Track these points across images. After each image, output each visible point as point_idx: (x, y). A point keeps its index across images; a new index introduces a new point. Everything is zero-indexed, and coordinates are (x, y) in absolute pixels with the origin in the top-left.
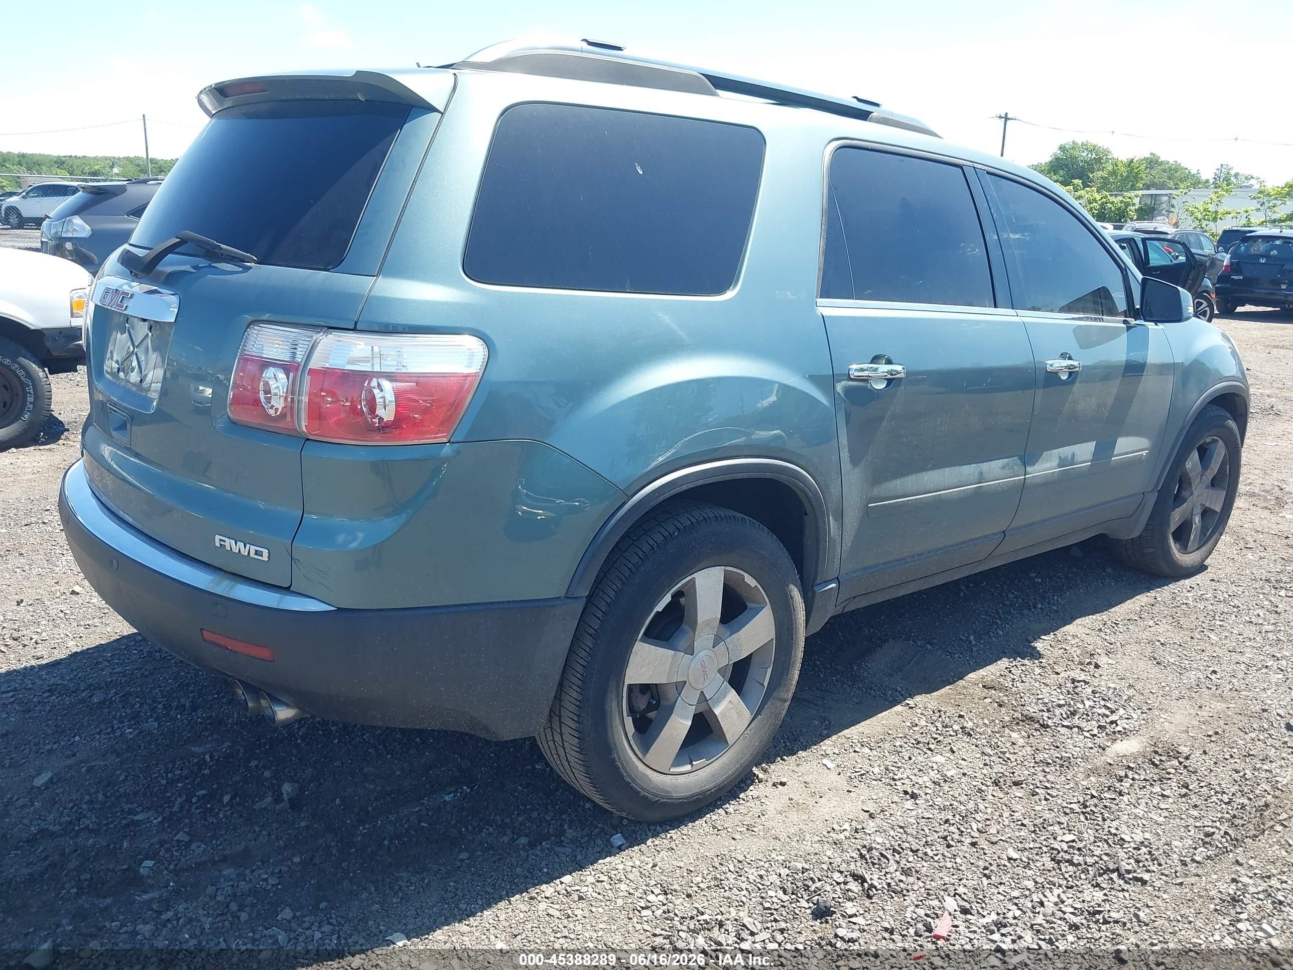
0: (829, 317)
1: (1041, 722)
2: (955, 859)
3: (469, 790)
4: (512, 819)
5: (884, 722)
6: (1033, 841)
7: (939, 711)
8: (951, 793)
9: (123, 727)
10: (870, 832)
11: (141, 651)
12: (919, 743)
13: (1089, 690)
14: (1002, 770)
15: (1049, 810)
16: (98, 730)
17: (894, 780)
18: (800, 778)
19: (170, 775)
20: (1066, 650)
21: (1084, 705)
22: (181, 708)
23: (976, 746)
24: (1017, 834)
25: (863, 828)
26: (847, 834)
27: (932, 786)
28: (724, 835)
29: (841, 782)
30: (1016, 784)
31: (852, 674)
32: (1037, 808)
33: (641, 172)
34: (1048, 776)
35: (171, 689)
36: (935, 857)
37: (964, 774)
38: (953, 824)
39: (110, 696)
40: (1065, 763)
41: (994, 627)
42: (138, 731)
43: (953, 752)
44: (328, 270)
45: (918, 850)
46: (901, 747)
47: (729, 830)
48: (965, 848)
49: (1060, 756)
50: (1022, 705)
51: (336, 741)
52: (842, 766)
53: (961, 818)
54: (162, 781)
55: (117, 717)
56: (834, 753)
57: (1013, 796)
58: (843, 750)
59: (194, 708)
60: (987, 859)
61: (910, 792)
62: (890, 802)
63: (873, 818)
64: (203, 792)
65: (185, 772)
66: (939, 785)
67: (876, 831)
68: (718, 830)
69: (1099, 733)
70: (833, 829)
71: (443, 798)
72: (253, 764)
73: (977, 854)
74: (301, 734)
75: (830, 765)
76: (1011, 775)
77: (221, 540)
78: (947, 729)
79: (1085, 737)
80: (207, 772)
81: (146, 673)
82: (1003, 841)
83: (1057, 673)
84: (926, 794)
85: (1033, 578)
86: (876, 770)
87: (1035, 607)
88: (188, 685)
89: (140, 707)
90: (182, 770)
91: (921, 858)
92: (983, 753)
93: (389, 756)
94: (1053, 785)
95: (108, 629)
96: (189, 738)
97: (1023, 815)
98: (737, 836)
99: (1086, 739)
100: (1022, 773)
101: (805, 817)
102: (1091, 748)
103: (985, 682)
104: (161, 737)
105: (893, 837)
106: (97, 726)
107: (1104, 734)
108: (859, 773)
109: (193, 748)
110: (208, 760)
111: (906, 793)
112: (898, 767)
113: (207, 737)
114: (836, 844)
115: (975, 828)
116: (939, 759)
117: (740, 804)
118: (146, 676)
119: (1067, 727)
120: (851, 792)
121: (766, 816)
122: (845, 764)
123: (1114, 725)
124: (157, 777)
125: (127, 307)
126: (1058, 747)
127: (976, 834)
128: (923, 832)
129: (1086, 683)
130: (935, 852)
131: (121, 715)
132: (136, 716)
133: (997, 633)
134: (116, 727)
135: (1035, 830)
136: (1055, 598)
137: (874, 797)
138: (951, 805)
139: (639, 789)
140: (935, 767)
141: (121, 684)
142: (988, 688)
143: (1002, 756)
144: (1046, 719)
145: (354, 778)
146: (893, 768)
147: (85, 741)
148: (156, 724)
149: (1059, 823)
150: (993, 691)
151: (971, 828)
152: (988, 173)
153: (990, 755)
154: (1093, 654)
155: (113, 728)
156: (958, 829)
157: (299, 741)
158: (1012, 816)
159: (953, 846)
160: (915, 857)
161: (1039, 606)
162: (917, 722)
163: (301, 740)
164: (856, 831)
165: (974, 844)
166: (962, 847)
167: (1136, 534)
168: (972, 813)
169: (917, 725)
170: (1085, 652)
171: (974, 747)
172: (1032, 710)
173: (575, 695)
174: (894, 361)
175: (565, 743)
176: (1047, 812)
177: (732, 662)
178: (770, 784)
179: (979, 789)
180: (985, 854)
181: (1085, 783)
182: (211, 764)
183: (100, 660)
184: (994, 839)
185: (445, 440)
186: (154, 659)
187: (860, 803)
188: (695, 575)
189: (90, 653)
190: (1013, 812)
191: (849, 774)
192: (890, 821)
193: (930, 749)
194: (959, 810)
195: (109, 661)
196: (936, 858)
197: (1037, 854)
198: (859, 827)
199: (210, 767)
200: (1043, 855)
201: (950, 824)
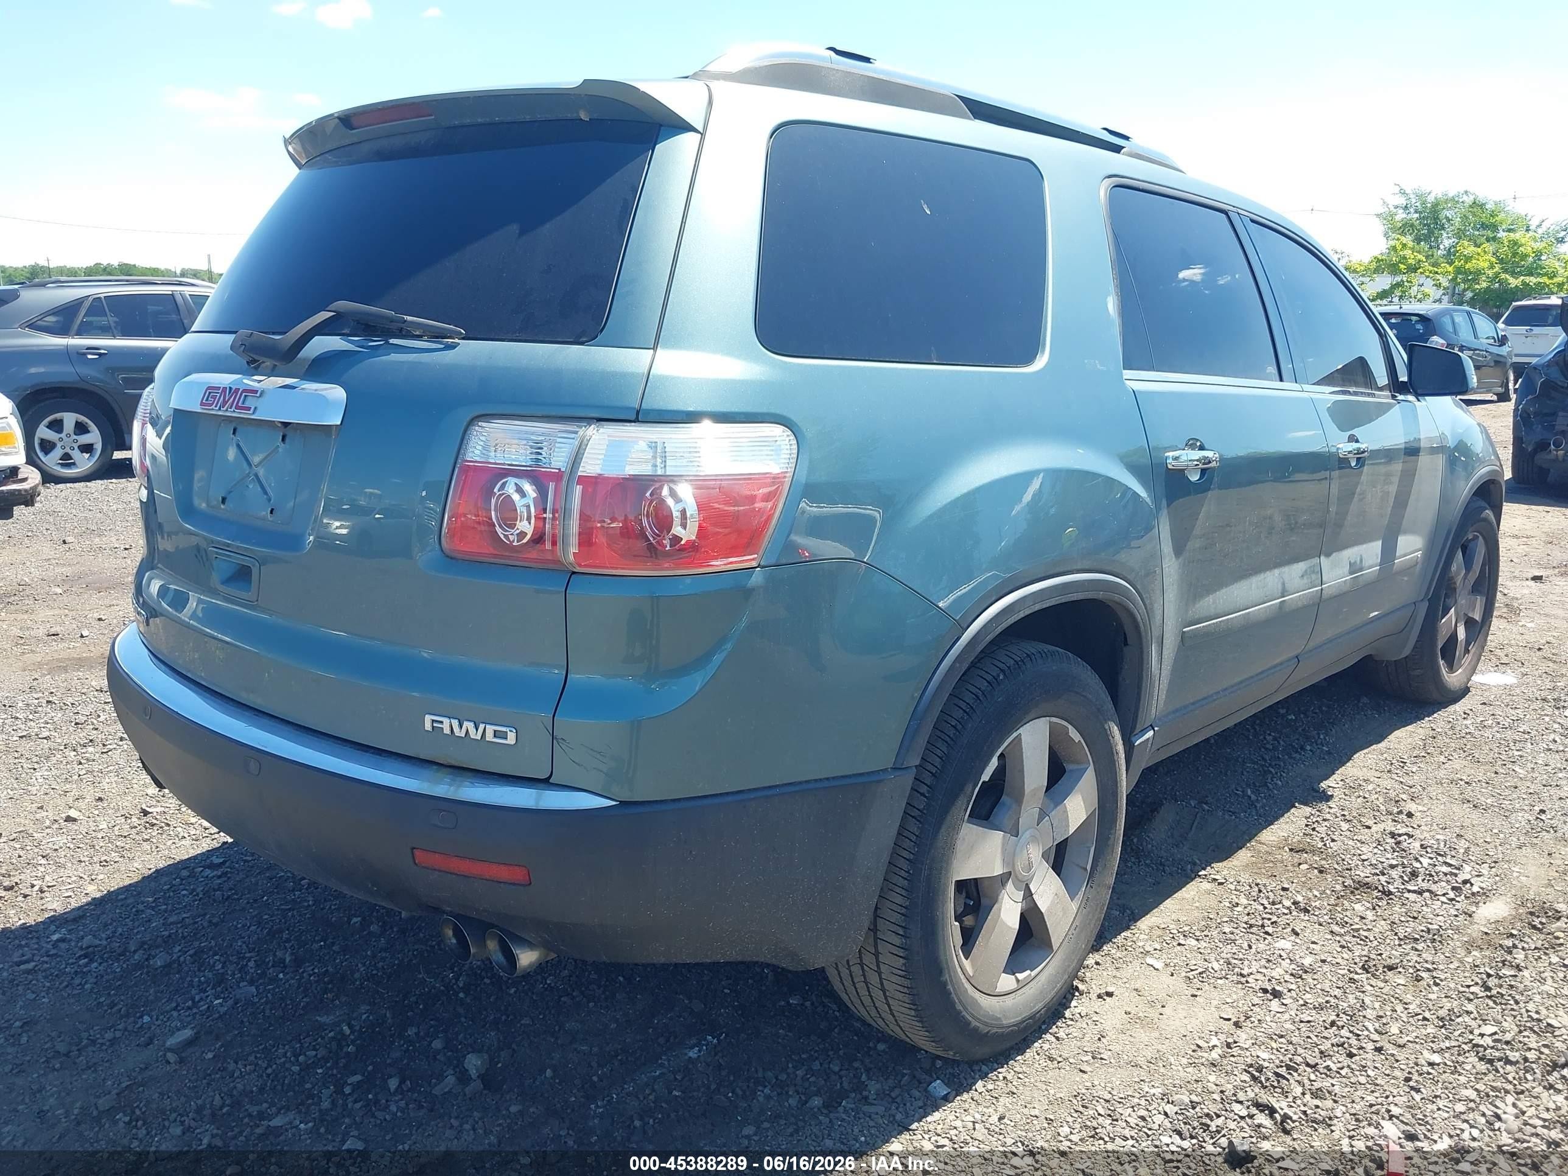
0: (1140, 392)
1: (1380, 888)
2: (1366, 1071)
3: (715, 1041)
4: (788, 1074)
5: (1197, 904)
6: (1446, 1038)
7: (1257, 885)
8: (1319, 986)
9: (207, 996)
10: (1247, 1046)
11: (194, 890)
12: (1251, 926)
13: (1417, 845)
14: (1364, 953)
15: (1446, 997)
16: (174, 1005)
17: (1242, 975)
18: (1127, 985)
19: (301, 1058)
20: (1365, 798)
21: (1421, 863)
22: (281, 964)
23: (1321, 925)
24: (1424, 1032)
25: (1235, 1042)
26: (1218, 1051)
27: (1293, 980)
28: (1068, 1068)
29: (1178, 983)
30: (1391, 968)
31: (1132, 849)
32: (1431, 996)
33: (929, 212)
34: (1424, 955)
35: (258, 939)
36: (1341, 1071)
37: (1323, 961)
38: (1343, 1027)
39: (175, 956)
40: (1436, 938)
41: (1270, 776)
42: (230, 1002)
43: (1297, 934)
44: (582, 344)
45: (1317, 1064)
46: (1233, 933)
47: (1071, 1060)
48: (1370, 1056)
49: (1425, 929)
50: (1347, 869)
51: (512, 991)
52: (1172, 964)
53: (1349, 1018)
54: (293, 1068)
55: (195, 984)
56: (1155, 950)
57: (1395, 984)
58: (1164, 944)
59: (298, 962)
60: (1402, 1067)
61: (1269, 988)
62: (1250, 1005)
63: (1241, 1027)
64: (358, 1078)
65: (322, 1052)
66: (1301, 977)
67: (1253, 1044)
68: (1059, 1062)
69: (1456, 896)
70: (1198, 1046)
71: (686, 1054)
72: (411, 1032)
73: (1387, 1063)
74: (461, 985)
75: (1159, 965)
76: (1379, 958)
77: (433, 721)
78: (1277, 906)
79: (1442, 902)
80: (351, 1049)
81: (215, 920)
82: (1411, 1042)
83: (1369, 827)
84: (1290, 991)
85: (1283, 716)
86: (1216, 966)
87: (1302, 748)
88: (281, 931)
89: (223, 967)
90: (315, 1049)
91: (1326, 1074)
92: (1332, 932)
93: (591, 1004)
94: (1435, 966)
95: (136, 865)
96: (307, 1003)
97: (1420, 1006)
98: (1085, 1067)
99: (1445, 906)
100: (1391, 954)
101: (1157, 1034)
102: (1456, 916)
103: (1291, 845)
104: (268, 1007)
105: (1278, 1051)
106: (170, 1000)
107: (1463, 897)
108: (1197, 972)
109: (318, 1018)
110: (348, 1032)
111: (1265, 991)
112: (1241, 960)
113: (333, 1001)
114: (1214, 1065)
115: (1371, 1029)
116: (1285, 944)
117: (1068, 1026)
118: (216, 925)
119: (1414, 892)
120: (1196, 996)
121: (1107, 1038)
122: (1175, 961)
123: (1469, 885)
124: (284, 1063)
125: (256, 408)
126: (1415, 918)
127: (1376, 1037)
128: (1309, 1040)
129: (1410, 836)
130: (1339, 1065)
131: (200, 981)
132: (221, 980)
133: (1276, 784)
134: (197, 998)
135: (1445, 1025)
136: (1322, 737)
137: (1228, 1000)
138: (1327, 1002)
139: (970, 1019)
140: (1285, 955)
141: (184, 938)
142: (1297, 852)
143: (1356, 934)
144: (1385, 884)
145: (557, 1038)
146: (1236, 961)
147: (159, 1022)
148: (253, 989)
149: (1467, 1012)
150: (1305, 855)
151: (1367, 1029)
152: (1253, 221)
153: (1341, 935)
154: (1398, 801)
155: (193, 999)
156: (1351, 1032)
157: (461, 995)
158: (1406, 1009)
159: (1356, 1055)
160: (1317, 1073)
161: (1308, 748)
162: (1237, 900)
163: (464, 993)
164: (1229, 1046)
165: (1379, 1050)
166: (1367, 1056)
167: (1407, 652)
168: (1359, 1011)
169: (1237, 904)
170: (1388, 800)
171: (1317, 926)
172: (1362, 875)
173: (899, 900)
174: (1206, 446)
175: (882, 966)
176: (1445, 1000)
177: (1055, 844)
178: (1094, 996)
179: (1350, 979)
180: (1397, 1061)
181: (1470, 960)
182: (352, 1037)
183: (141, 907)
184: (1401, 1042)
185: (754, 564)
186: (214, 900)
187: (1214, 1009)
188: (1020, 731)
189: (122, 900)
190: (1406, 1004)
191: (1184, 974)
192: (1263, 1030)
193: (1267, 933)
194: (1341, 1008)
195: (153, 908)
196: (1343, 1072)
197: (1459, 1055)
198: (1230, 1040)
199: (353, 1042)
200: (1467, 1055)
201: (1338, 1027)
